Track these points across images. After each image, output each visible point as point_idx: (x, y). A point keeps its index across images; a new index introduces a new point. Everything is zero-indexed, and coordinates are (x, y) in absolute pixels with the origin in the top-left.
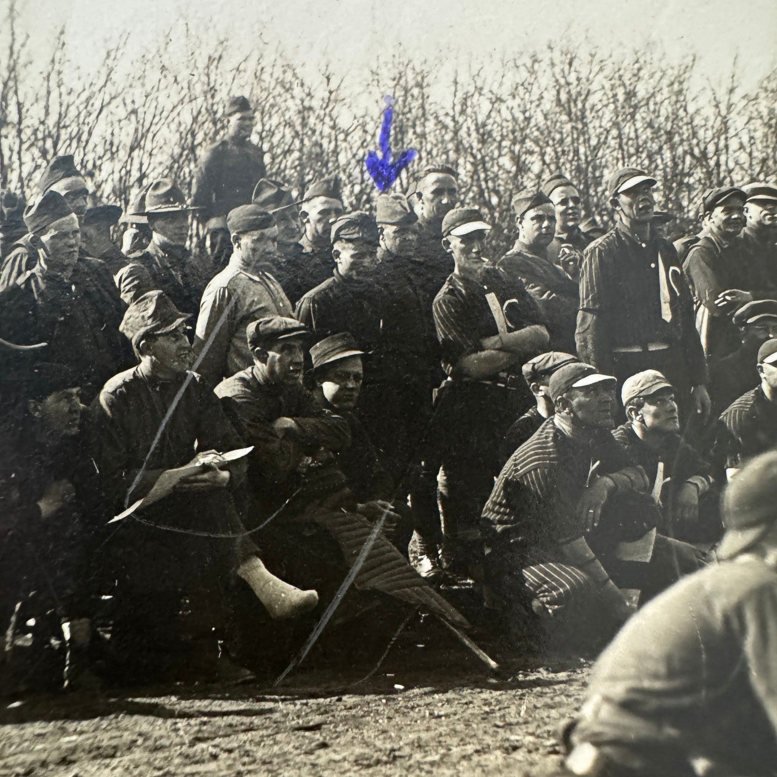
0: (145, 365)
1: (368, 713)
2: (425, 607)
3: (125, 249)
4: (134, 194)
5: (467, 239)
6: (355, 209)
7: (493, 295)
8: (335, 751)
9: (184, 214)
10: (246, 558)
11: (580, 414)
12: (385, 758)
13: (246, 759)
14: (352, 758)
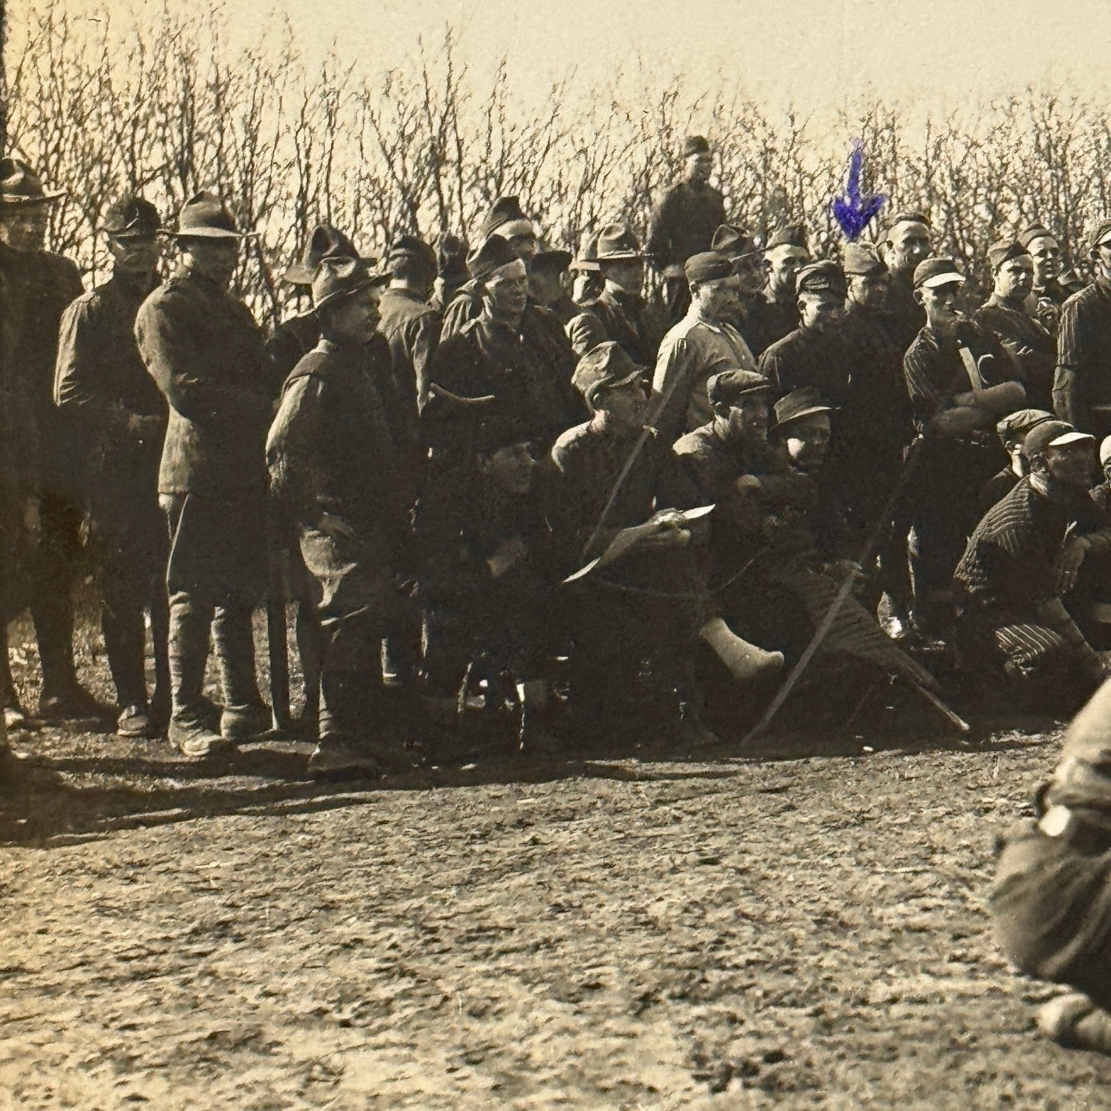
0: (599, 419)
1: (836, 775)
2: (896, 669)
3: (577, 295)
4: (585, 240)
5: (938, 290)
6: (821, 257)
7: (967, 349)
8: (801, 813)
9: (637, 261)
10: (708, 619)
11: (1056, 473)
12: (853, 820)
13: (710, 822)
14: (819, 821)
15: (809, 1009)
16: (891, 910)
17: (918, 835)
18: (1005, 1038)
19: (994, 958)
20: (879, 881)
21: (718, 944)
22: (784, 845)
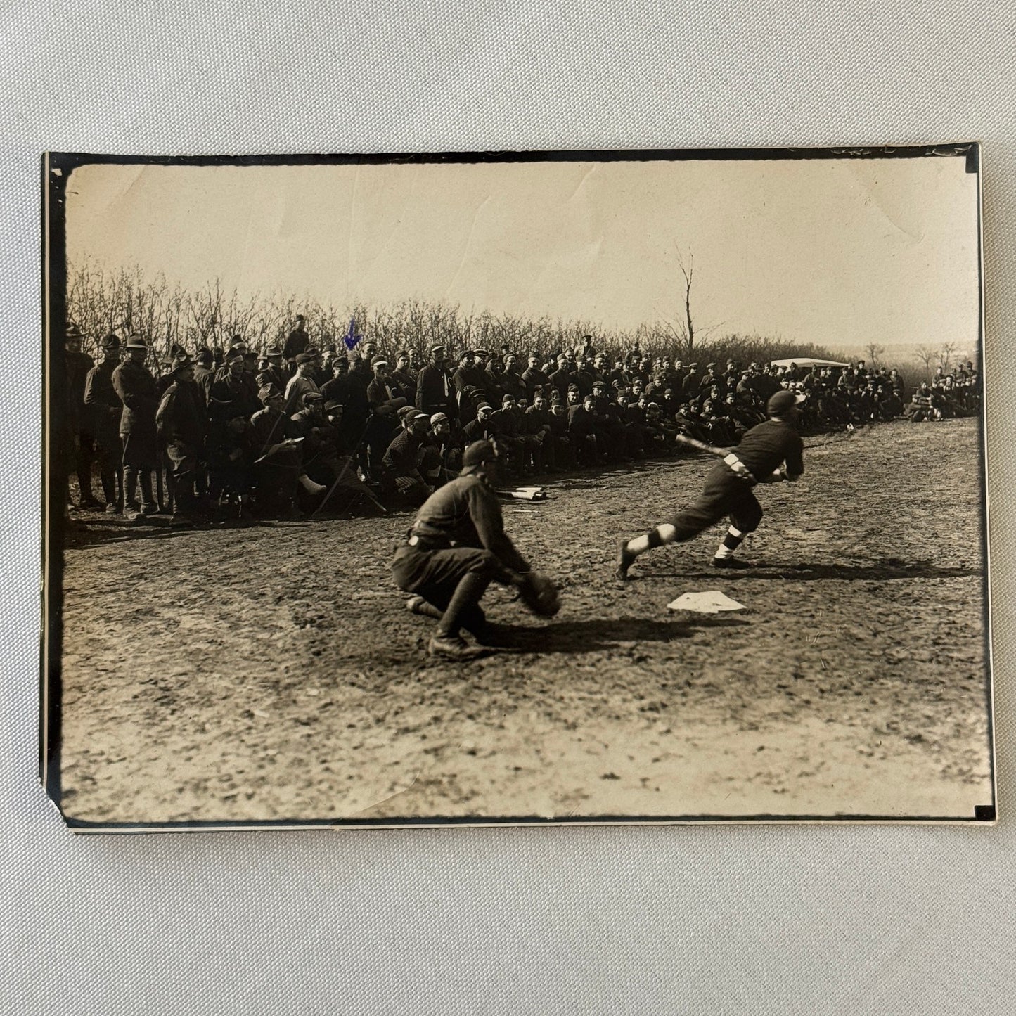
0: (267, 408)
2: (363, 491)
3: (260, 368)
4: (263, 349)
5: (379, 367)
6: (340, 355)
7: (388, 386)
8: (331, 538)
9: (280, 356)
10: (302, 474)
11: (416, 427)
13: (301, 541)
14: (337, 541)
15: (333, 602)
16: (360, 570)
17: (369, 545)
18: (396, 611)
19: (393, 585)
20: (356, 560)
21: (303, 581)
22: (326, 549)
